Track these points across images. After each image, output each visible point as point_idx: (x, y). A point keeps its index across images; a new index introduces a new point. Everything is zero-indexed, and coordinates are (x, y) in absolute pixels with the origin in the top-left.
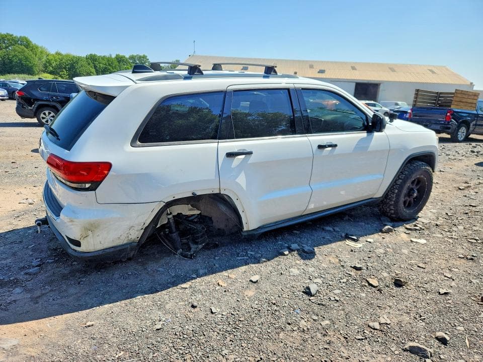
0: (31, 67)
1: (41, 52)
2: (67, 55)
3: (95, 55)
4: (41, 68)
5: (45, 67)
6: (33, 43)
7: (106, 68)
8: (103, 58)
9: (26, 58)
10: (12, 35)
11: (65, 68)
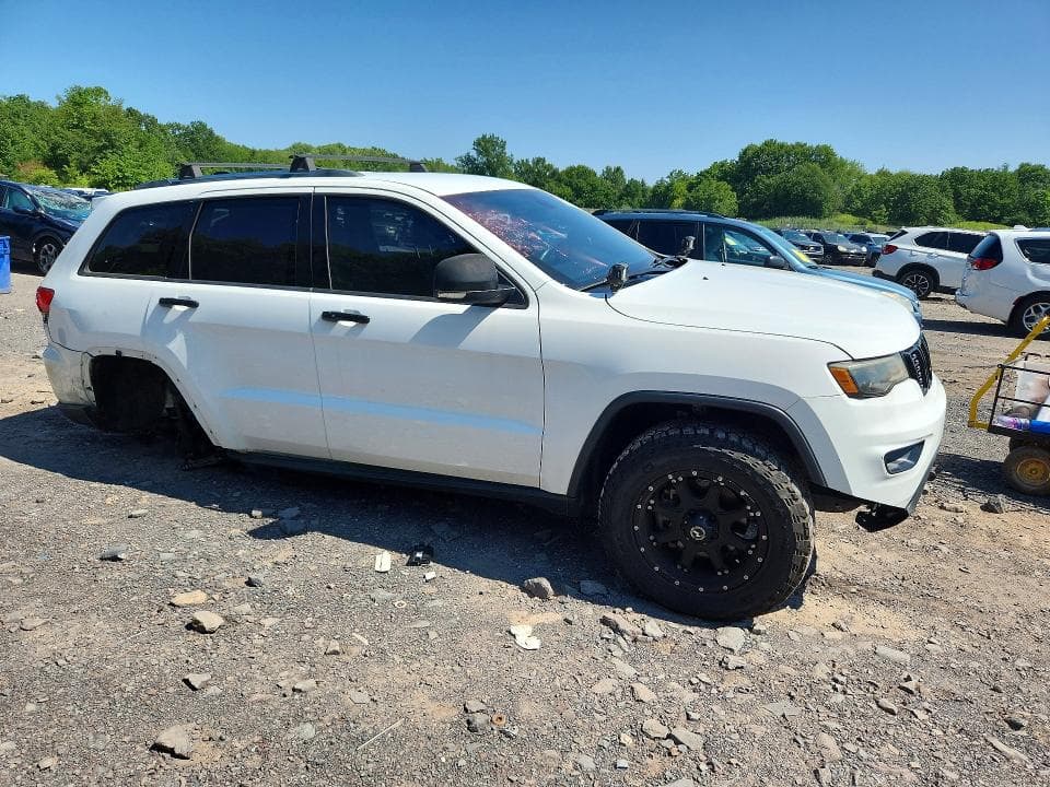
0: (820, 204)
1: (849, 174)
2: (900, 175)
3: (963, 170)
4: (840, 203)
5: (849, 201)
6: (838, 157)
7: (983, 196)
8: (982, 175)
9: (816, 188)
10: (805, 144)
11: (886, 203)
